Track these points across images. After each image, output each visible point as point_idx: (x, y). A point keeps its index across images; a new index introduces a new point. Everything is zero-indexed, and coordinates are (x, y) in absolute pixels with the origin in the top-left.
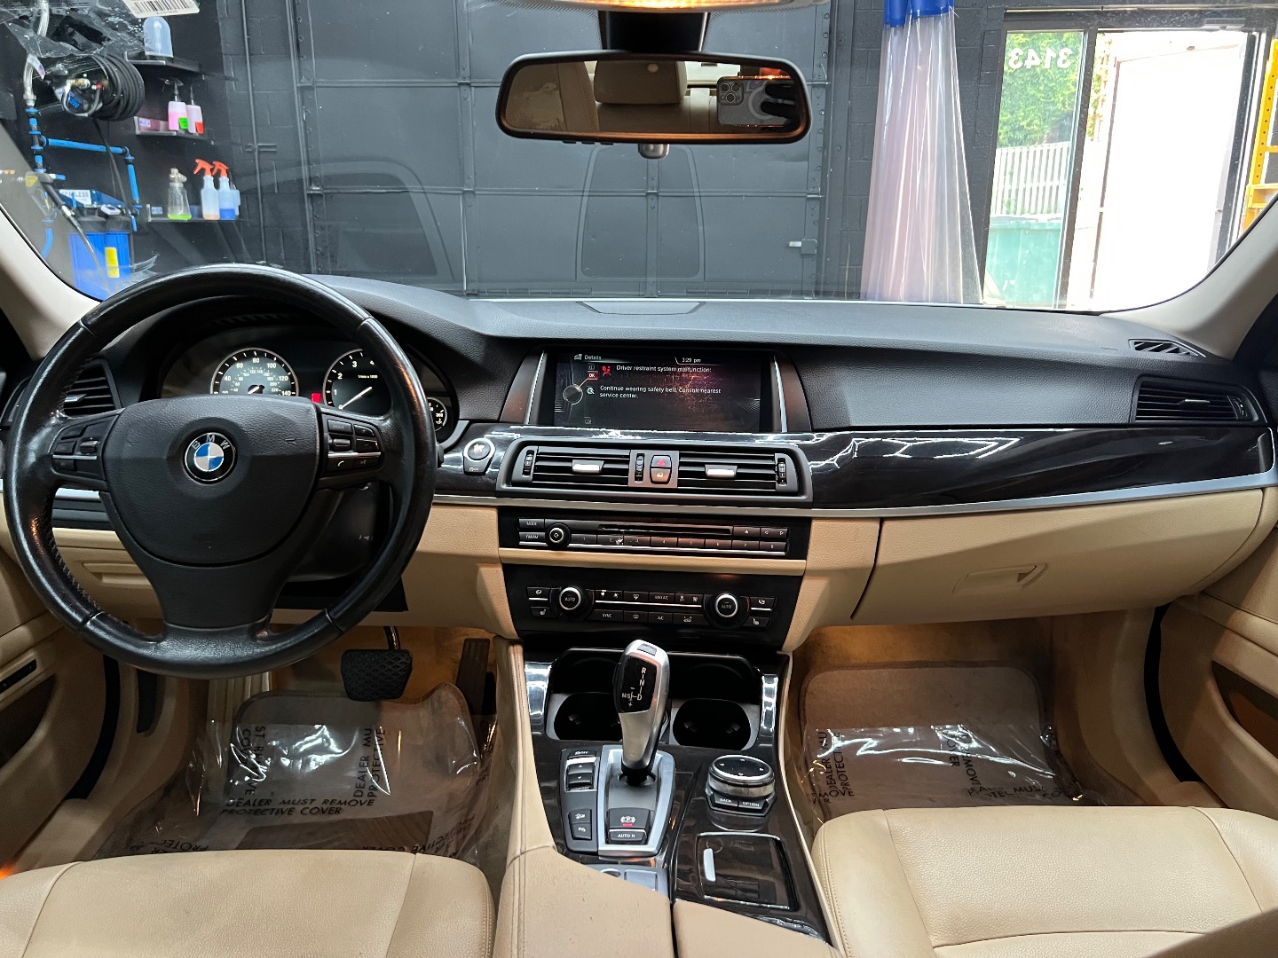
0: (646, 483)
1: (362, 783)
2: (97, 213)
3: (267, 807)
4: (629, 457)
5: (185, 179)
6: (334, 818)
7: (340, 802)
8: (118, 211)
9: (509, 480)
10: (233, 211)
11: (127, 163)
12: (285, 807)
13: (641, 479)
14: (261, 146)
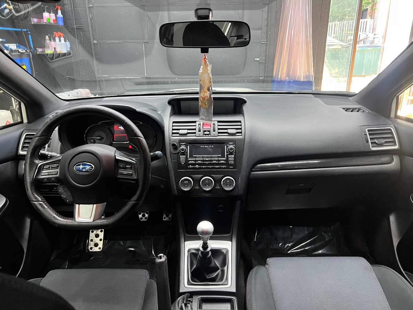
2: (17, 51)
8: (25, 51)
11: (28, 34)
14: (77, 27)
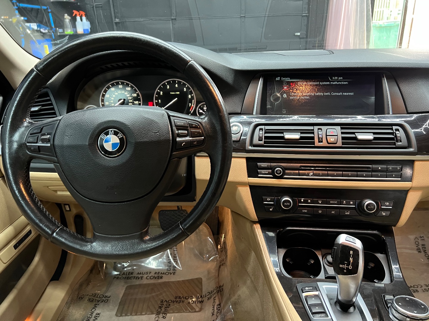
0: (324, 144)
1: (170, 265)
2: (39, 31)
3: (132, 276)
4: (313, 130)
5: (70, 18)
6: (160, 281)
7: (162, 273)
8: (47, 31)
9: (251, 144)
10: (87, 30)
11: (49, 12)
12: (140, 276)
13: (322, 142)
14: (96, 5)
